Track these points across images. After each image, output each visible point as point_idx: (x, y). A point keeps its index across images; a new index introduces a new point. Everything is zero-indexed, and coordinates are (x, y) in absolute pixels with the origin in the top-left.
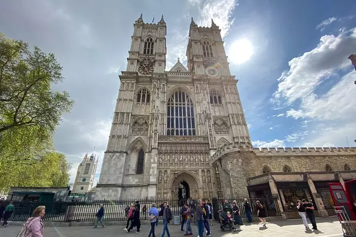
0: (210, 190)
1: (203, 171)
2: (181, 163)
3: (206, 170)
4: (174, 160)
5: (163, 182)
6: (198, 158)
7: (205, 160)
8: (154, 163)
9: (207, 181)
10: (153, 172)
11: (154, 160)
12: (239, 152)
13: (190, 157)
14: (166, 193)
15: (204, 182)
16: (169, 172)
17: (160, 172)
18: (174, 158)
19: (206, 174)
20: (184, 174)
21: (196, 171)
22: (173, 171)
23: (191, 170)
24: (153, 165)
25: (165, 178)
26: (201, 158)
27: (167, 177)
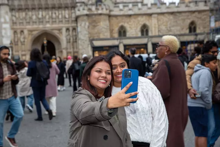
0: (75, 50)
1: (68, 29)
2: (41, 21)
3: (71, 29)
4: (31, 18)
5: (19, 44)
6: (62, 14)
7: (70, 17)
8: (6, 22)
9: (71, 40)
10: (6, 33)
11: (5, 20)
12: (87, 15)
13: (52, 13)
14: (25, 55)
15: (68, 42)
16: (26, 32)
17: (15, 32)
18: (31, 16)
19: (71, 32)
20: (45, 34)
21: (60, 30)
22: (31, 31)
23: (53, 30)
24: (4, 26)
25: (22, 40)
26: (66, 13)
27: (24, 38)
